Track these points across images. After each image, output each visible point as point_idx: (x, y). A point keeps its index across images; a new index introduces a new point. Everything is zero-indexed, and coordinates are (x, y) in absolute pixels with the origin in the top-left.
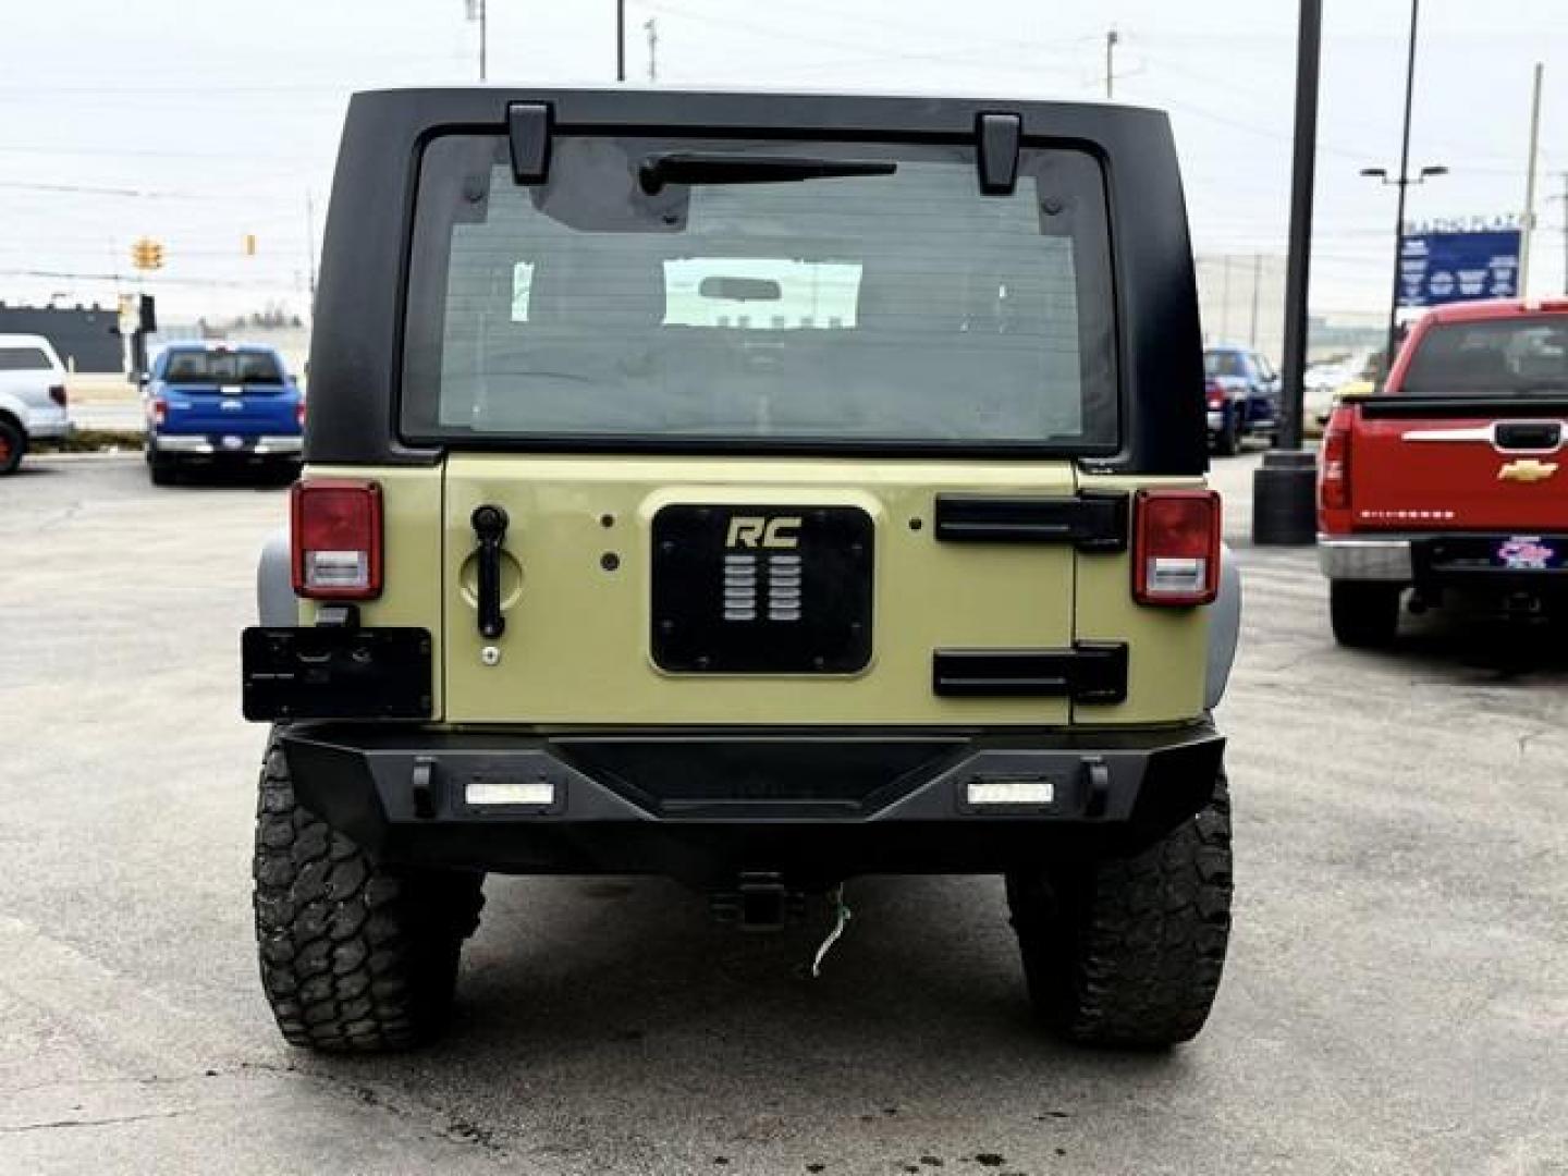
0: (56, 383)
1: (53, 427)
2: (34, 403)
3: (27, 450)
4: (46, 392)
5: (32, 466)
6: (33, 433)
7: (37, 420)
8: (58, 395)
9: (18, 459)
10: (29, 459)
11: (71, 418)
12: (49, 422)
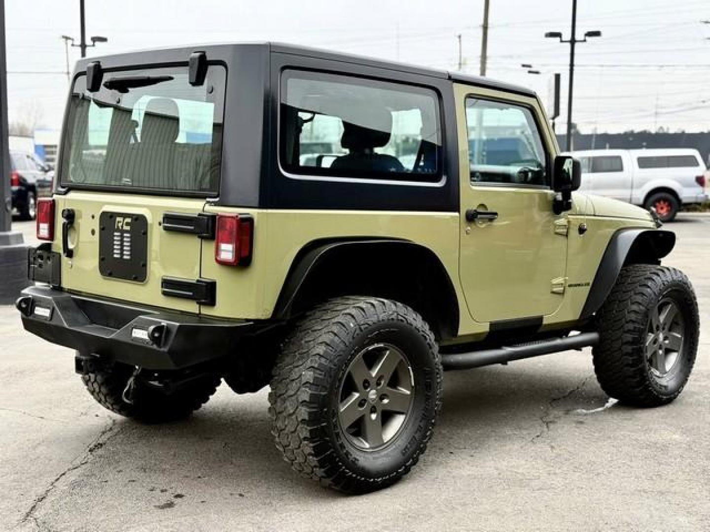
0: (700, 174)
1: (697, 198)
2: (687, 185)
3: (680, 211)
4: (694, 179)
5: (681, 218)
6: (684, 201)
7: (687, 194)
8: (700, 181)
9: (675, 215)
10: (680, 215)
11: (706, 193)
12: (694, 195)
